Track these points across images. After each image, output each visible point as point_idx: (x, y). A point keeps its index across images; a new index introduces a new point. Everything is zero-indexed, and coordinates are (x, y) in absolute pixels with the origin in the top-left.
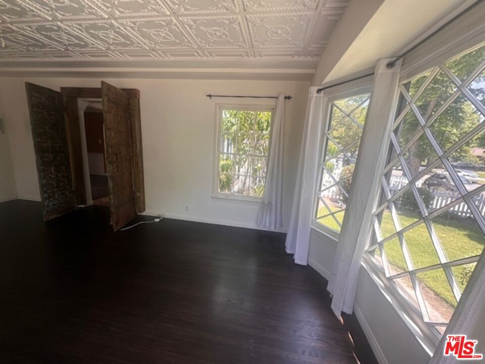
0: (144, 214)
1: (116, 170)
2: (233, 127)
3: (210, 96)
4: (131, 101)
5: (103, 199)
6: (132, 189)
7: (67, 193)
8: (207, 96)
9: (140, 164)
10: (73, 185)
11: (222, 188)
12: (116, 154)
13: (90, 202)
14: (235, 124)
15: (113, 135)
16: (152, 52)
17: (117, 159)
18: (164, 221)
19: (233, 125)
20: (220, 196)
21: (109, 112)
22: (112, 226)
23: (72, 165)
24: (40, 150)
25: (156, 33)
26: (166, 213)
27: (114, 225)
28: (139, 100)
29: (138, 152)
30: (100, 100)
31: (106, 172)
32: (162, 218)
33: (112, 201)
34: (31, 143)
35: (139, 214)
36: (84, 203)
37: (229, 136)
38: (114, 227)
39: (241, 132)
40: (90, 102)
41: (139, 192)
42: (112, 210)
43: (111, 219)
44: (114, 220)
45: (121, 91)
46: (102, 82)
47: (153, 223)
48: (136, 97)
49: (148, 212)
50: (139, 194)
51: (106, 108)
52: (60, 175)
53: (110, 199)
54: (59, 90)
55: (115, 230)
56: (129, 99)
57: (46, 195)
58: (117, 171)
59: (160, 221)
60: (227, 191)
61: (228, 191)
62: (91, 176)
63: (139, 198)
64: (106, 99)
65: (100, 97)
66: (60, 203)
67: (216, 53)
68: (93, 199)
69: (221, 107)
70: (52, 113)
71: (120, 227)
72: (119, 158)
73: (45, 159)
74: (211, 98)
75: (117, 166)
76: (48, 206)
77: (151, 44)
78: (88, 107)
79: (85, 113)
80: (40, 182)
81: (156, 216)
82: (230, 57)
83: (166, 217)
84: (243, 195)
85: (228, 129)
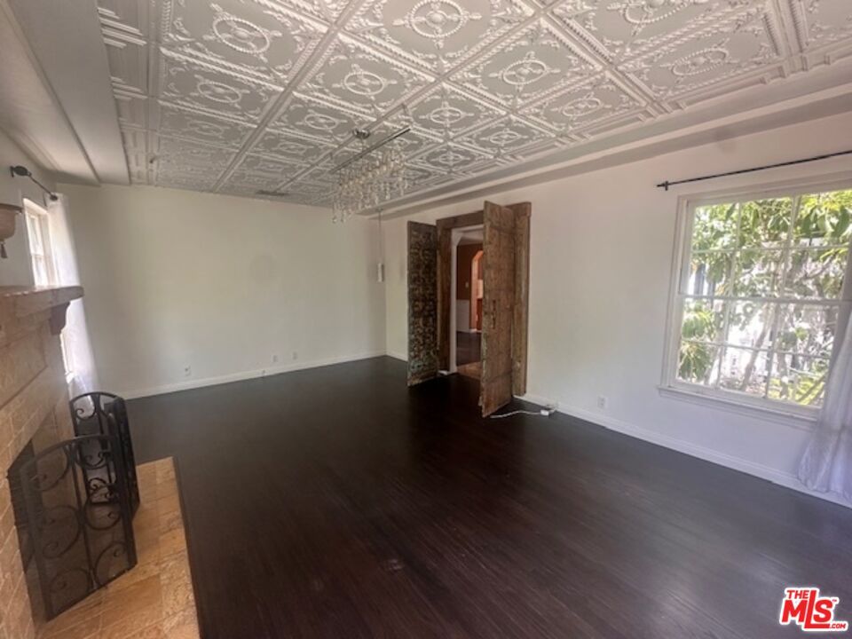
0: (524, 398)
1: (492, 326)
2: (721, 240)
3: (666, 185)
4: (518, 222)
5: (467, 366)
6: (509, 355)
7: (432, 353)
8: (659, 186)
9: (524, 316)
10: (438, 343)
11: (685, 370)
12: (494, 302)
13: (454, 368)
14: (725, 232)
15: (492, 275)
16: (560, 139)
17: (494, 309)
18: (555, 415)
19: (719, 234)
20: (680, 389)
21: (490, 243)
22: (481, 408)
23: (439, 317)
24: (413, 299)
25: (572, 107)
26: (560, 403)
27: (484, 407)
28: (529, 218)
29: (522, 297)
30: (481, 226)
31: (470, 328)
32: (552, 411)
33: (484, 372)
34: (406, 290)
35: (516, 396)
36: (447, 368)
37: (705, 259)
38: (483, 411)
39: (744, 248)
40: (465, 232)
41: (520, 362)
42: (483, 385)
43: (481, 398)
44: (485, 400)
45: (508, 209)
46: (486, 203)
47: (535, 416)
48: (525, 214)
49: (529, 397)
50: (519, 365)
51: (487, 238)
52: (427, 330)
53: (481, 367)
54: (434, 224)
55: (484, 416)
56: (515, 220)
57: (412, 354)
58: (494, 328)
59: (550, 415)
60: (694, 380)
61: (699, 379)
62: (458, 333)
63: (520, 369)
64: (488, 224)
65: (482, 223)
66: (424, 365)
67: (687, 100)
68: (457, 365)
69: (693, 202)
70: (426, 252)
71: (490, 412)
72: (497, 308)
73: (416, 309)
74: (666, 189)
75: (494, 319)
76: (413, 367)
77: (561, 127)
78: (462, 240)
79: (458, 247)
80: (409, 338)
81: (544, 405)
82: (730, 94)
83: (559, 410)
84: (744, 393)
85: (704, 245)
